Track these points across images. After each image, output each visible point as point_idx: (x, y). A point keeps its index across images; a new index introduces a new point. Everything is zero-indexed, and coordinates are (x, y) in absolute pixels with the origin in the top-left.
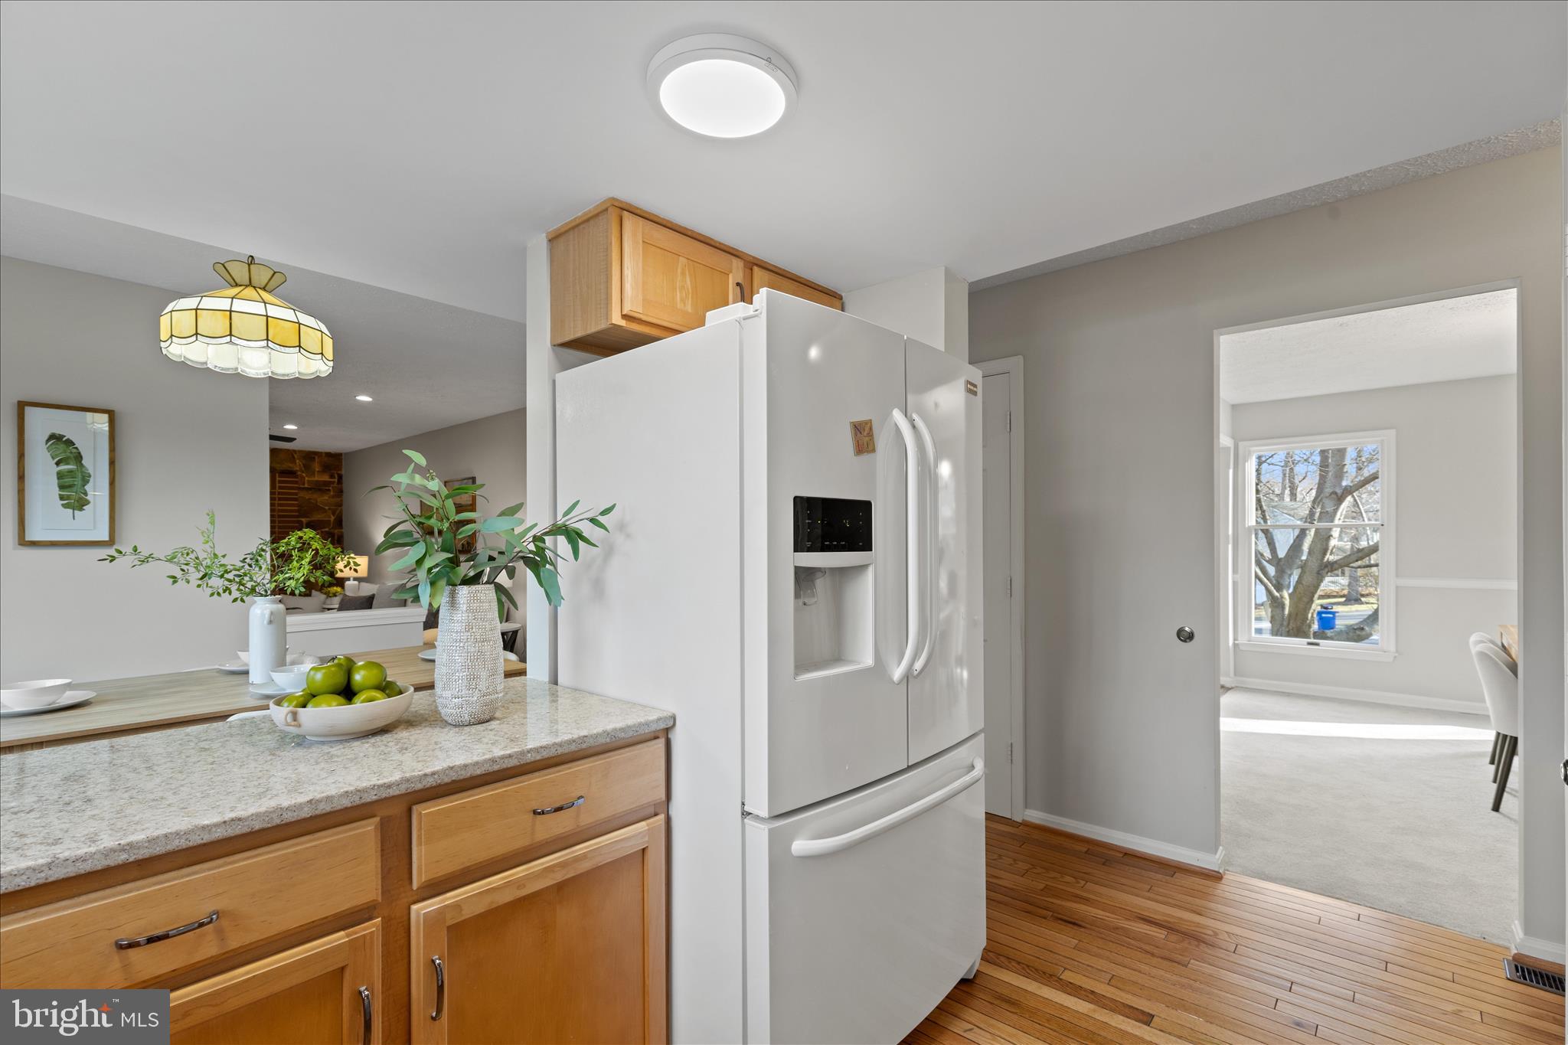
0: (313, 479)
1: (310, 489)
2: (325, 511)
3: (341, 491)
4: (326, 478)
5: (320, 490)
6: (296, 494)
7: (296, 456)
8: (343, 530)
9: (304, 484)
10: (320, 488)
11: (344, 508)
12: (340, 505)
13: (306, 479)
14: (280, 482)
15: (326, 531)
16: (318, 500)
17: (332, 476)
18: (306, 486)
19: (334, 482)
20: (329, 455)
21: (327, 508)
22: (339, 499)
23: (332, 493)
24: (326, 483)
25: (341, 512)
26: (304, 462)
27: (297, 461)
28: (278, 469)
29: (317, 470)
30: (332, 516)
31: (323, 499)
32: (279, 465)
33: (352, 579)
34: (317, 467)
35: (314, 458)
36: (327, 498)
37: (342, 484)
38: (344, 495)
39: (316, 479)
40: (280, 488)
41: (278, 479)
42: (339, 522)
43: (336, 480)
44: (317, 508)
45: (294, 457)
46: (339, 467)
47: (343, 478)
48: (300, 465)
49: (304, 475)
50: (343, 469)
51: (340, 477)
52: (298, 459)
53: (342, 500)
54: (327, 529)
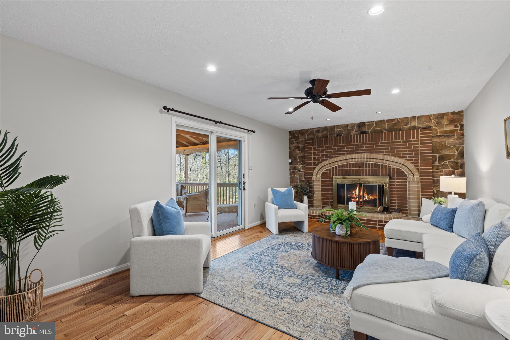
0: (443, 130)
1: (441, 136)
2: (451, 148)
3: (463, 135)
4: (452, 128)
5: (447, 136)
6: (431, 140)
7: (431, 118)
8: (465, 160)
9: (437, 133)
10: (448, 134)
11: (465, 145)
12: (463, 144)
13: (438, 130)
14: (421, 134)
15: (452, 161)
16: (447, 142)
17: (456, 126)
18: (438, 134)
19: (458, 130)
20: (453, 113)
21: (452, 146)
22: (461, 140)
23: (456, 137)
24: (451, 131)
25: (463, 148)
26: (437, 120)
27: (433, 121)
28: (421, 127)
29: (445, 124)
30: (456, 151)
31: (449, 141)
32: (421, 125)
33: (453, 193)
34: (445, 122)
35: (444, 117)
36: (453, 140)
37: (463, 130)
38: (465, 137)
39: (445, 129)
40: (421, 137)
41: (420, 132)
42: (462, 155)
43: (459, 128)
44: (445, 147)
45: (430, 119)
46: (462, 120)
47: (464, 126)
48: (434, 123)
49: (437, 128)
50: (464, 121)
51: (462, 126)
52: (433, 120)
53: (463, 141)
54: (453, 160)
